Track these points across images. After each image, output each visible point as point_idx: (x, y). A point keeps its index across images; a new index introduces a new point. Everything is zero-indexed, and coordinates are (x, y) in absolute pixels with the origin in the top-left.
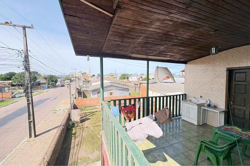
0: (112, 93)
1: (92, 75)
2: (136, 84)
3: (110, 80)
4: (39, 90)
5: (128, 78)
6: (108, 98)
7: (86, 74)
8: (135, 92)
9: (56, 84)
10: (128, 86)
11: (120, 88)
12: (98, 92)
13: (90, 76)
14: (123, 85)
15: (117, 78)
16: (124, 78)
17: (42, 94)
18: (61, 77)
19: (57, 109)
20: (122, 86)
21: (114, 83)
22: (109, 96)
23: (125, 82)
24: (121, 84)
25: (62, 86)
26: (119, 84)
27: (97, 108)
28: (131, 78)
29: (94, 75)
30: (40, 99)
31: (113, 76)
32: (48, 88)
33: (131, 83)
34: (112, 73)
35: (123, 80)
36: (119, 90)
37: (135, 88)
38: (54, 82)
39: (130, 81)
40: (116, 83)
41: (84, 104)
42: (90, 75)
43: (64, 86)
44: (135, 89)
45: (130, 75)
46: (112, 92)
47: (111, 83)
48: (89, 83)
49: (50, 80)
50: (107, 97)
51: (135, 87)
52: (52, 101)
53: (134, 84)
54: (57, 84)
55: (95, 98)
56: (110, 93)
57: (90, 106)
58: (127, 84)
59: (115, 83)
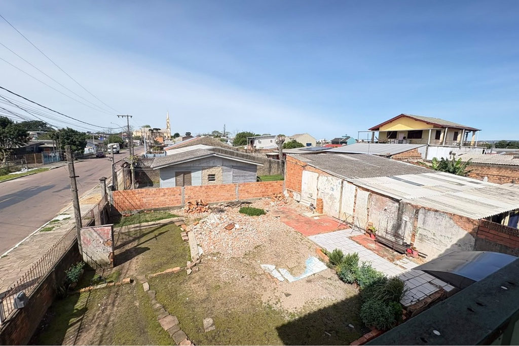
0: (214, 175)
1: (173, 135)
2: (270, 155)
3: (212, 144)
4: (35, 165)
5: (251, 141)
6: (203, 189)
7: (159, 131)
8: (268, 174)
9: (83, 152)
10: (254, 158)
11: (234, 164)
12: (176, 173)
13: (169, 137)
14: (243, 156)
15: (227, 141)
16: (244, 143)
17: (39, 174)
18: (102, 135)
19: (60, 218)
20: (238, 158)
21: (219, 150)
22: (207, 183)
23: (246, 150)
24: (237, 153)
25: (98, 157)
26: (232, 154)
27: (174, 216)
28: (260, 142)
29: (177, 135)
30: (28, 187)
31: (220, 137)
32: (61, 160)
33: (259, 153)
34: (217, 132)
35: (241, 146)
36: (233, 167)
37: (270, 165)
38: (77, 146)
39: (257, 148)
40: (226, 152)
41: (138, 203)
42: (169, 135)
43: (103, 157)
44: (268, 166)
45: (257, 135)
46: (213, 173)
47: (213, 150)
48: (162, 151)
49: (66, 141)
50: (201, 187)
51: (270, 162)
52: (58, 193)
53: (267, 155)
54: (87, 150)
55: (167, 189)
56: (209, 175)
57: (155, 210)
58: (251, 155)
59: (222, 150)
